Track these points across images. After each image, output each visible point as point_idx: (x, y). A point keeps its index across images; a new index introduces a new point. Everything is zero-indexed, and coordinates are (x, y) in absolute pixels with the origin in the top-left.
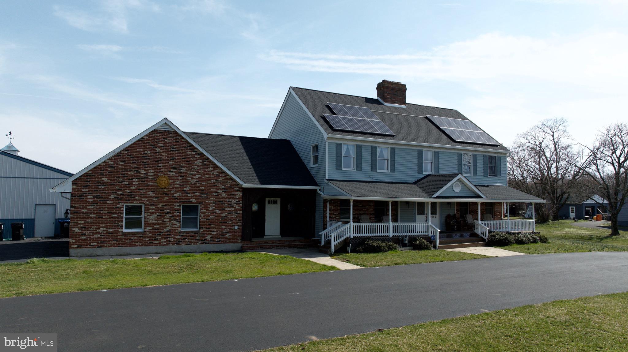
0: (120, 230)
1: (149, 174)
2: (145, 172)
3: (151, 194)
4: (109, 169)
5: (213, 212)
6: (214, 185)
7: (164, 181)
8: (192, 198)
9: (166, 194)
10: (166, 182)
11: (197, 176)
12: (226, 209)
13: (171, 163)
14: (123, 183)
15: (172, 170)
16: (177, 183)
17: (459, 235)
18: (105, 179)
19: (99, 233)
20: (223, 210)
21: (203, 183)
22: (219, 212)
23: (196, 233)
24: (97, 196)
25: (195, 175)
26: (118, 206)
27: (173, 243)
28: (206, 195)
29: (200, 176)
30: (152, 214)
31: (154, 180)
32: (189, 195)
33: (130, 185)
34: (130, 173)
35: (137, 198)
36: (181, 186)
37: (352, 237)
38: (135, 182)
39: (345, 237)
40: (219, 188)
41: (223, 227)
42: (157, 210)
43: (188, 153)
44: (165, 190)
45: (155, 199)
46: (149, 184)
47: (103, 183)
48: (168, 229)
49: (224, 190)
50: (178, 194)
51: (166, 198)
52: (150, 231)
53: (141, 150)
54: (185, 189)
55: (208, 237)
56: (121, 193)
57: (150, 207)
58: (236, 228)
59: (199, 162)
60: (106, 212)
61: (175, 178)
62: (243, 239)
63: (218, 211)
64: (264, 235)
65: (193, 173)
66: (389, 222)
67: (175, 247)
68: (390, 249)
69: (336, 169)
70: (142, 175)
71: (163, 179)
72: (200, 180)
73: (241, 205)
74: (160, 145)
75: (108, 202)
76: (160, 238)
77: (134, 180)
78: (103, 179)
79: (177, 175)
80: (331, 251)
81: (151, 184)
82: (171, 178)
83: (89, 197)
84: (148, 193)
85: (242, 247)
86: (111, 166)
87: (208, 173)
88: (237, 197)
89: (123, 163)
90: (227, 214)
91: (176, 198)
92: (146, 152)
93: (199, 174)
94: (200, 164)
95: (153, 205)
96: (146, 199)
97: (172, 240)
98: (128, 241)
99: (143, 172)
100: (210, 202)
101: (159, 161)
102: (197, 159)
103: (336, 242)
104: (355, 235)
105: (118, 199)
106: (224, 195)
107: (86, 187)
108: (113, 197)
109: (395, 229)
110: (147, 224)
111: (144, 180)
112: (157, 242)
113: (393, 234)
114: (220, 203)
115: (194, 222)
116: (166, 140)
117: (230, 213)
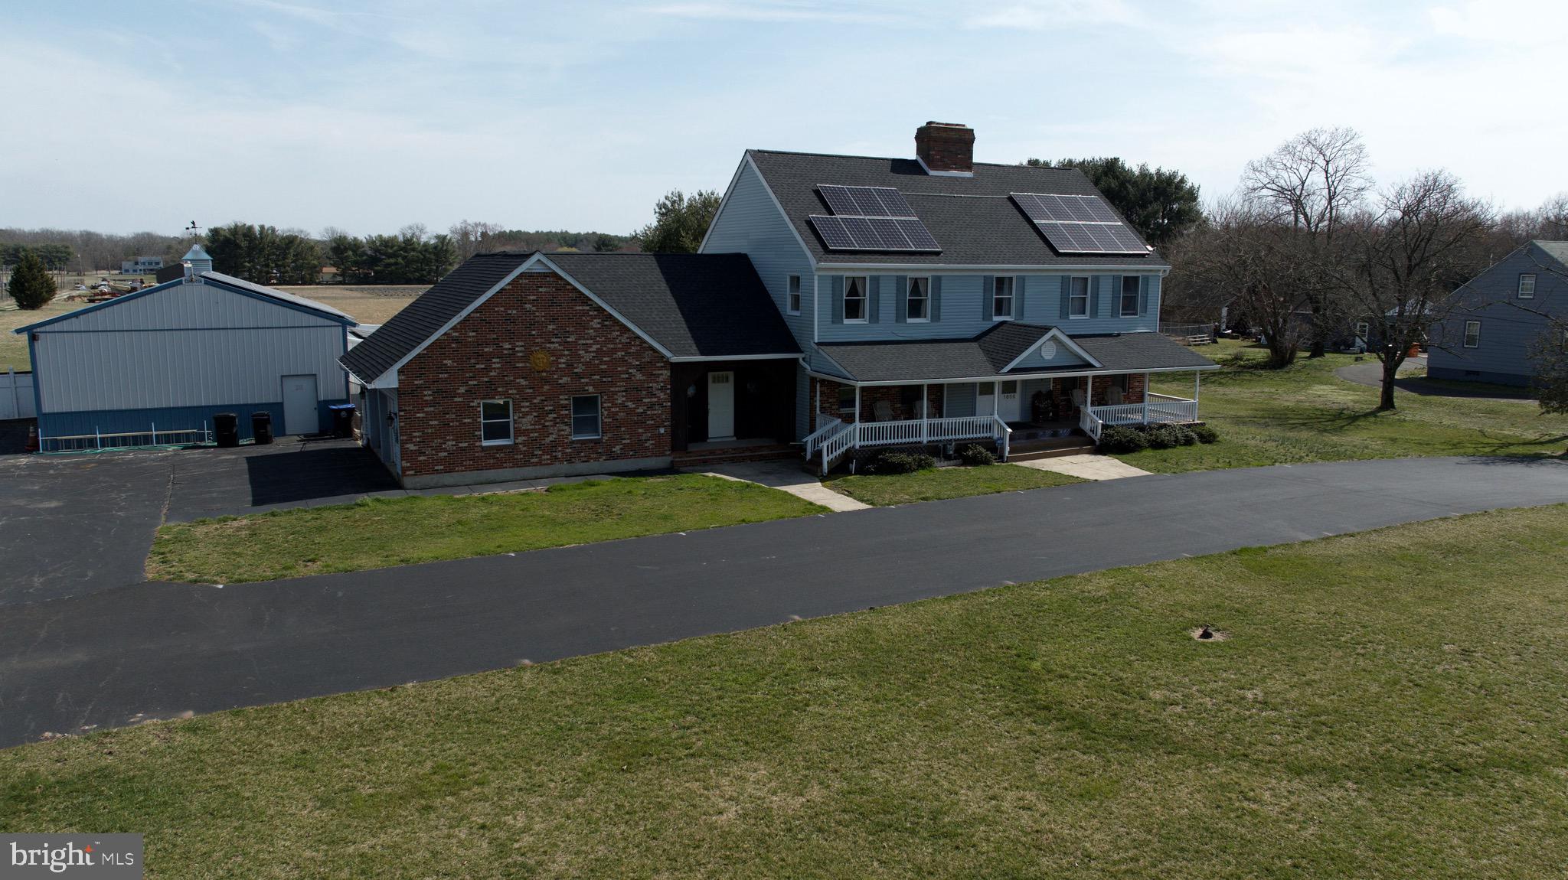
0: (477, 444)
1: (517, 349)
2: (510, 347)
3: (523, 382)
4: (454, 345)
5: (623, 406)
6: (623, 361)
7: (541, 359)
8: (587, 384)
9: (546, 381)
10: (545, 361)
11: (594, 348)
12: (644, 400)
13: (551, 327)
14: (477, 366)
15: (553, 340)
16: (562, 361)
17: (1049, 432)
18: (449, 362)
19: (445, 450)
20: (639, 401)
21: (605, 359)
22: (634, 406)
23: (596, 442)
24: (438, 391)
25: (590, 346)
26: (472, 404)
27: (561, 461)
28: (610, 379)
29: (599, 346)
30: (526, 414)
31: (526, 358)
32: (583, 380)
33: (488, 369)
34: (486, 350)
35: (500, 389)
36: (570, 365)
37: (857, 447)
38: (496, 363)
39: (845, 447)
40: (631, 366)
41: (640, 431)
42: (534, 407)
43: (578, 308)
44: (544, 374)
45: (528, 391)
46: (517, 365)
47: (445, 369)
48: (551, 438)
49: (640, 369)
50: (564, 380)
51: (546, 387)
52: (524, 444)
53: (502, 309)
54: (576, 370)
55: (617, 449)
56: (475, 383)
57: (522, 404)
58: (662, 431)
59: (596, 323)
60: (454, 416)
61: (559, 353)
62: (673, 449)
63: (630, 405)
64: (708, 438)
65: (588, 342)
66: (921, 418)
67: (565, 467)
68: (921, 465)
69: (833, 322)
70: (505, 352)
71: (540, 356)
72: (599, 353)
73: (668, 391)
74: (532, 298)
75: (456, 399)
76: (540, 453)
77: (494, 360)
78: (445, 362)
79: (561, 348)
80: (822, 471)
81: (521, 365)
82: (552, 352)
83: (426, 393)
84: (518, 381)
85: (672, 462)
86: (455, 340)
87: (613, 341)
88: (661, 378)
89: (474, 334)
90: (645, 408)
91: (563, 386)
92: (510, 312)
93: (598, 343)
94: (599, 326)
95: (525, 399)
96: (515, 392)
97: (559, 455)
98: (492, 461)
99: (507, 346)
100: (617, 389)
101: (532, 325)
102: (593, 318)
103: (831, 457)
104: (863, 443)
105: (471, 393)
106: (639, 376)
107: (419, 377)
108: (462, 390)
109: (932, 430)
110: (519, 432)
111: (509, 359)
112: (535, 460)
113: (929, 439)
114: (634, 391)
115: (590, 424)
116: (540, 290)
117: (651, 406)
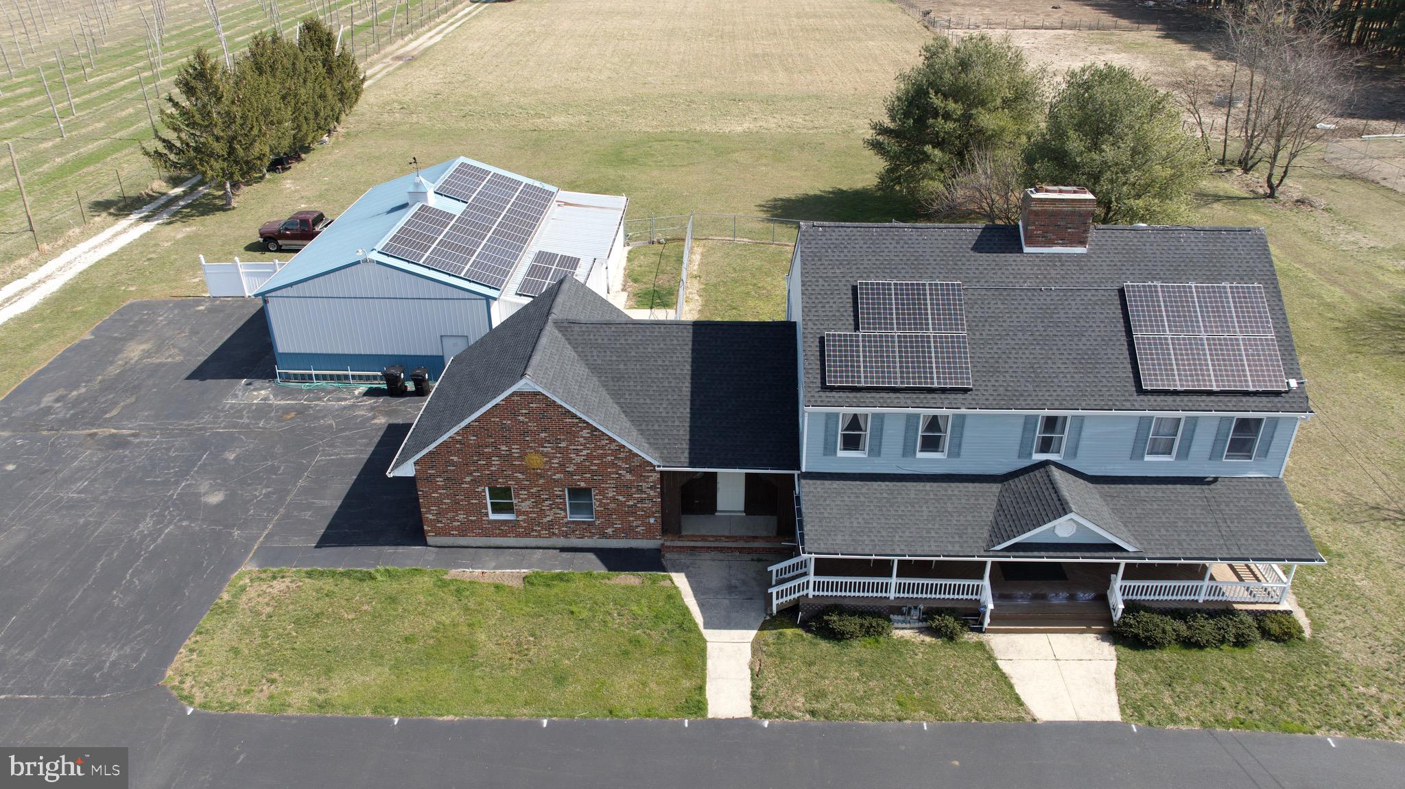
0: (484, 518)
1: (513, 451)
2: (507, 449)
3: (520, 476)
4: (458, 446)
5: (614, 499)
6: (613, 464)
7: (535, 460)
8: (579, 480)
9: (541, 476)
10: (539, 461)
11: (585, 452)
12: (634, 496)
13: (543, 435)
14: (479, 462)
15: (545, 445)
16: (555, 461)
20: (630, 497)
21: (595, 462)
22: (624, 499)
23: (589, 524)
26: (477, 490)
29: (589, 451)
30: (524, 500)
31: (521, 458)
32: (575, 477)
33: (489, 465)
34: (486, 450)
35: (500, 480)
36: (562, 465)
37: (810, 596)
38: (496, 461)
39: (797, 595)
40: (620, 467)
41: (631, 519)
42: (531, 495)
43: (567, 420)
44: (539, 471)
45: (526, 483)
46: (514, 463)
47: (453, 464)
48: (548, 519)
49: (630, 471)
50: (557, 476)
51: (541, 481)
52: (524, 521)
53: (498, 420)
54: (567, 469)
55: (609, 531)
56: (479, 474)
57: (520, 492)
58: (652, 521)
59: (585, 433)
60: (463, 497)
61: (552, 455)
63: (621, 498)
64: (716, 511)
65: (578, 447)
66: (890, 575)
67: (562, 540)
69: (824, 455)
70: (503, 453)
71: (534, 457)
72: (589, 457)
73: (658, 490)
74: (524, 411)
75: (463, 486)
76: (539, 529)
77: (493, 458)
78: (451, 458)
79: (554, 451)
80: (772, 610)
81: (517, 463)
82: (545, 455)
83: (438, 479)
84: (516, 475)
85: (663, 545)
86: (459, 442)
87: (602, 447)
91: (555, 481)
96: (513, 483)
101: (526, 433)
102: (582, 429)
104: (817, 593)
105: (477, 482)
108: (468, 479)
109: (900, 588)
111: (507, 458)
112: (535, 534)
113: (897, 595)
114: (623, 488)
116: (531, 405)
117: (642, 500)
